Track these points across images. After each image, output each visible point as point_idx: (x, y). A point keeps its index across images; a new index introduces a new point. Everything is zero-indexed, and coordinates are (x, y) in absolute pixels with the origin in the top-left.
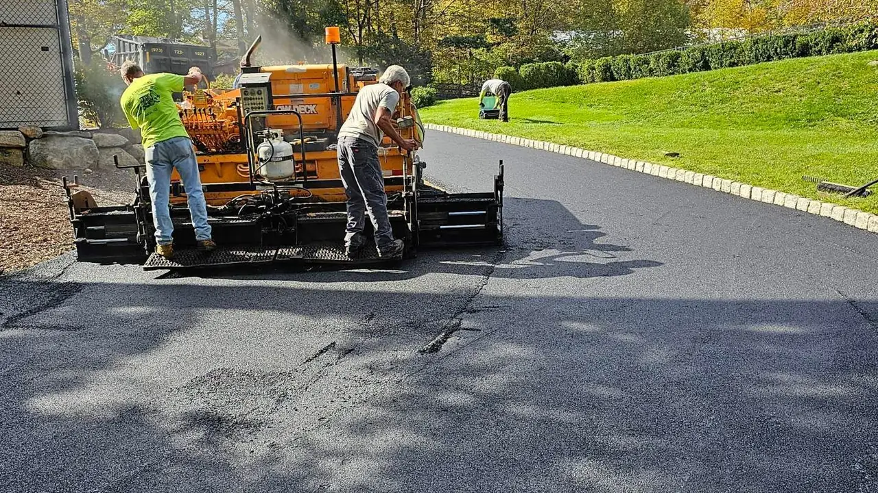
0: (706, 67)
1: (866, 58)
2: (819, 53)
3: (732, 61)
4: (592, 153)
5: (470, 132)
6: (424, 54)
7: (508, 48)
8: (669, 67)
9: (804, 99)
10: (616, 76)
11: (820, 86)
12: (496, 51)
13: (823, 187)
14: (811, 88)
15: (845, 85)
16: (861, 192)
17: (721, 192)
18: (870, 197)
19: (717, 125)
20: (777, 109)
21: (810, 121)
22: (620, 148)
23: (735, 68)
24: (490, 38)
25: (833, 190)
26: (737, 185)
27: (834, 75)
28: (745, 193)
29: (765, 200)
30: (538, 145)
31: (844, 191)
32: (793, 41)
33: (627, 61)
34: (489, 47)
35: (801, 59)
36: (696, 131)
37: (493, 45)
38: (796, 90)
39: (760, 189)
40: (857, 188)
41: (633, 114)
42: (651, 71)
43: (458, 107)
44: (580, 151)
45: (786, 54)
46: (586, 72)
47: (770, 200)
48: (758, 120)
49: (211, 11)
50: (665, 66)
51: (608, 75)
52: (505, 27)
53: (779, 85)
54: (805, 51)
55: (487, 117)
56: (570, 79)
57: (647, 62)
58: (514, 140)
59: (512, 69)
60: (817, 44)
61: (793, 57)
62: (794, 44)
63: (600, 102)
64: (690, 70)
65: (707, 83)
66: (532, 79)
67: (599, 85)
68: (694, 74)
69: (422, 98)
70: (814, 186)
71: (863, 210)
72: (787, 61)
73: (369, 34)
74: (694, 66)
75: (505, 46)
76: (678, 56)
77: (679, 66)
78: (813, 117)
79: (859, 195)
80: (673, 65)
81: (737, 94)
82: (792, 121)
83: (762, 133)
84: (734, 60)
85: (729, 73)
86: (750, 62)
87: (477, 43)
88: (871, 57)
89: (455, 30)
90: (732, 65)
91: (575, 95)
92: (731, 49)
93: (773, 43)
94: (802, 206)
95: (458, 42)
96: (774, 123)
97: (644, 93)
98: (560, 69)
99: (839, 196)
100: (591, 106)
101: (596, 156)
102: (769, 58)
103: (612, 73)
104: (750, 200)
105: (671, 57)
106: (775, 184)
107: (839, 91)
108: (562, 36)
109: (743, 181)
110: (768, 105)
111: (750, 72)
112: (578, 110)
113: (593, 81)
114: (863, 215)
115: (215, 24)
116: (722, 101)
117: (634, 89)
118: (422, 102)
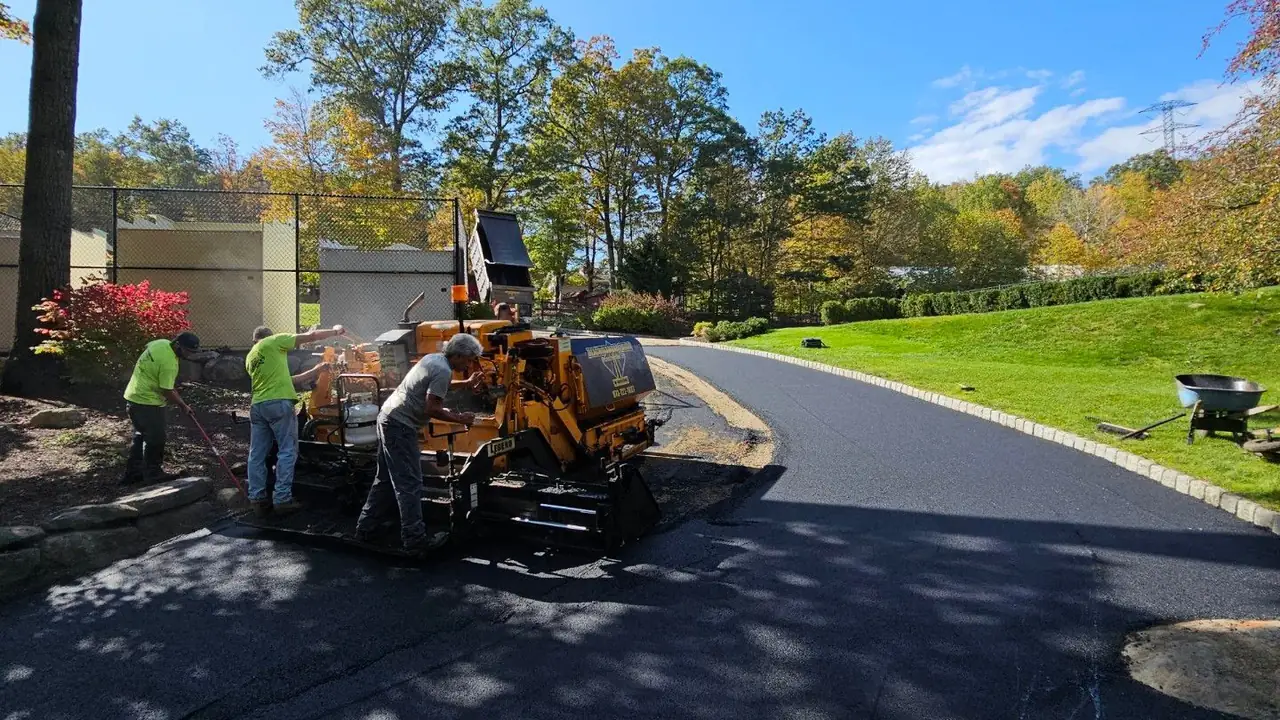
0: (1025, 304)
1: (1187, 300)
2: (1140, 294)
3: (1051, 300)
4: (894, 384)
5: (790, 360)
6: (767, 287)
7: (846, 282)
8: (988, 304)
9: (1119, 338)
10: (937, 311)
11: (1137, 327)
12: (836, 284)
13: (1102, 428)
14: (1127, 327)
15: (1164, 326)
16: (1138, 435)
17: (1007, 427)
18: (1146, 441)
19: (1030, 360)
20: (1091, 347)
21: (1123, 360)
22: (920, 380)
23: (1052, 307)
24: (829, 273)
25: (1111, 431)
26: (1021, 421)
27: (1152, 316)
28: (1028, 430)
29: (1046, 437)
30: (847, 373)
31: (1121, 432)
32: (1112, 283)
33: (946, 297)
34: (828, 281)
35: (1119, 300)
36: (1006, 366)
37: (832, 279)
38: (1112, 330)
39: (1042, 426)
40: (1135, 431)
41: (947, 347)
42: (970, 306)
43: (785, 336)
44: (883, 381)
45: (1105, 294)
46: (908, 307)
47: (1050, 438)
48: (1069, 357)
49: (591, 252)
50: (985, 303)
51: (929, 310)
52: (844, 265)
53: (1095, 325)
54: (1125, 292)
55: (808, 346)
56: (894, 313)
57: (966, 299)
58: (827, 368)
59: (839, 303)
60: (1137, 286)
61: (1114, 297)
62: (1113, 286)
63: (918, 334)
64: (1009, 307)
65: (1022, 320)
66: (857, 312)
67: (919, 320)
68: (1012, 312)
69: (754, 327)
70: (1094, 427)
71: (1135, 452)
72: (1107, 301)
73: (721, 270)
74: (1013, 303)
75: (842, 280)
76: (996, 294)
77: (998, 304)
78: (1127, 356)
79: (1137, 438)
80: (992, 302)
81: (1052, 331)
82: (1105, 359)
83: (1072, 370)
84: (1053, 298)
85: (1046, 312)
86: (1069, 302)
87: (816, 276)
88: (1193, 300)
89: (797, 266)
90: (1051, 303)
91: (895, 327)
92: (1049, 288)
93: (1092, 284)
94: (1079, 446)
95: (798, 276)
96: (1086, 360)
97: (960, 327)
98: (884, 304)
99: (1116, 438)
100: (909, 338)
101: (897, 387)
102: (1088, 298)
103: (933, 309)
104: (1032, 437)
105: (990, 296)
106: (1057, 422)
107: (1156, 333)
108: (898, 271)
109: (1028, 417)
110: (1082, 343)
111: (1067, 311)
112: (897, 342)
113: (915, 315)
114: (1133, 458)
115: (593, 263)
116: (1037, 338)
117: (951, 324)
118: (753, 331)
